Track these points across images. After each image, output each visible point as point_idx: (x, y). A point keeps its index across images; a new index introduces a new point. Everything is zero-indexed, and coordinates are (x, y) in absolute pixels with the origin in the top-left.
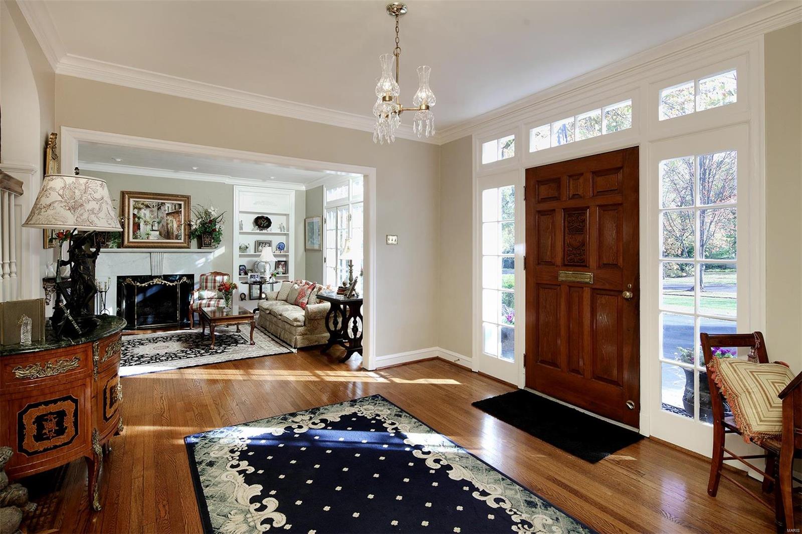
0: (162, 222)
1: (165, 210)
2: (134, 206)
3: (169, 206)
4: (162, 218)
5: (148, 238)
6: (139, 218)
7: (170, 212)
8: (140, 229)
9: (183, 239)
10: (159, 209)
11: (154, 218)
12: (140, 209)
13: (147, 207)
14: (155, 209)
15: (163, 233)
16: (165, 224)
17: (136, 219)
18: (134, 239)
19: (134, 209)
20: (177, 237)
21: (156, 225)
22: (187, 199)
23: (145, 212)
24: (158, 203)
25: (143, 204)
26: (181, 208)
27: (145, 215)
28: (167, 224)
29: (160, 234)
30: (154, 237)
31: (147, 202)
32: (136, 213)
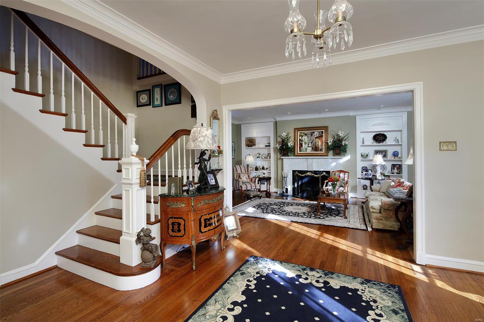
0: (313, 142)
1: (315, 136)
2: (300, 135)
3: (316, 134)
4: (313, 140)
5: (306, 151)
6: (302, 141)
7: (317, 136)
8: (302, 147)
9: (324, 151)
10: (312, 135)
11: (309, 140)
12: (302, 136)
13: (306, 135)
14: (310, 136)
15: (314, 148)
16: (315, 143)
17: (301, 142)
18: (300, 151)
19: (300, 137)
20: (321, 150)
21: (310, 144)
22: (326, 128)
23: (305, 138)
24: (311, 132)
25: (304, 134)
26: (323, 134)
27: (305, 139)
28: (316, 143)
29: (312, 149)
30: (309, 150)
31: (306, 132)
32: (300, 138)
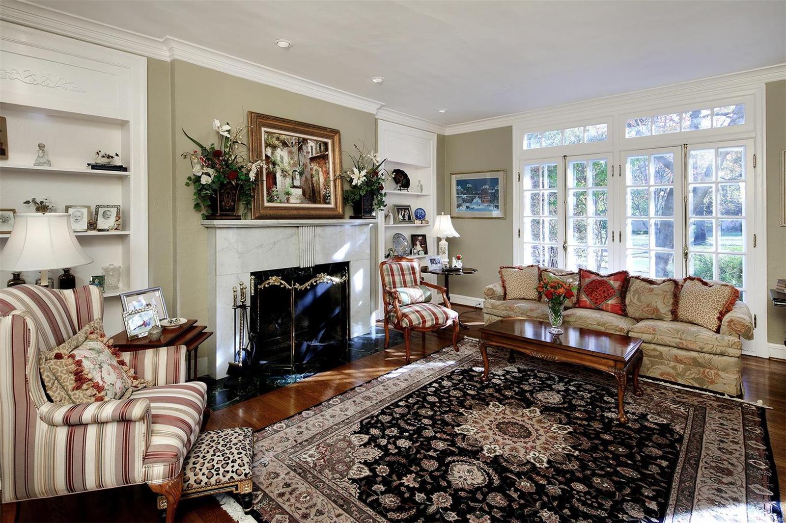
0: (306, 174)
1: (308, 153)
2: (266, 142)
3: (312, 148)
4: (305, 165)
5: (288, 201)
6: (274, 164)
7: (314, 155)
8: (275, 184)
9: (333, 201)
10: (300, 149)
11: (294, 165)
12: (274, 147)
13: (285, 144)
14: (295, 149)
15: (308, 192)
16: (309, 177)
17: (271, 166)
18: (268, 201)
19: (266, 147)
20: (326, 200)
21: (298, 177)
22: (333, 133)
23: (282, 153)
24: (299, 138)
25: (278, 139)
26: (327, 149)
27: (282, 158)
28: (312, 176)
29: (304, 194)
30: (296, 199)
31: (284, 134)
32: (269, 154)
